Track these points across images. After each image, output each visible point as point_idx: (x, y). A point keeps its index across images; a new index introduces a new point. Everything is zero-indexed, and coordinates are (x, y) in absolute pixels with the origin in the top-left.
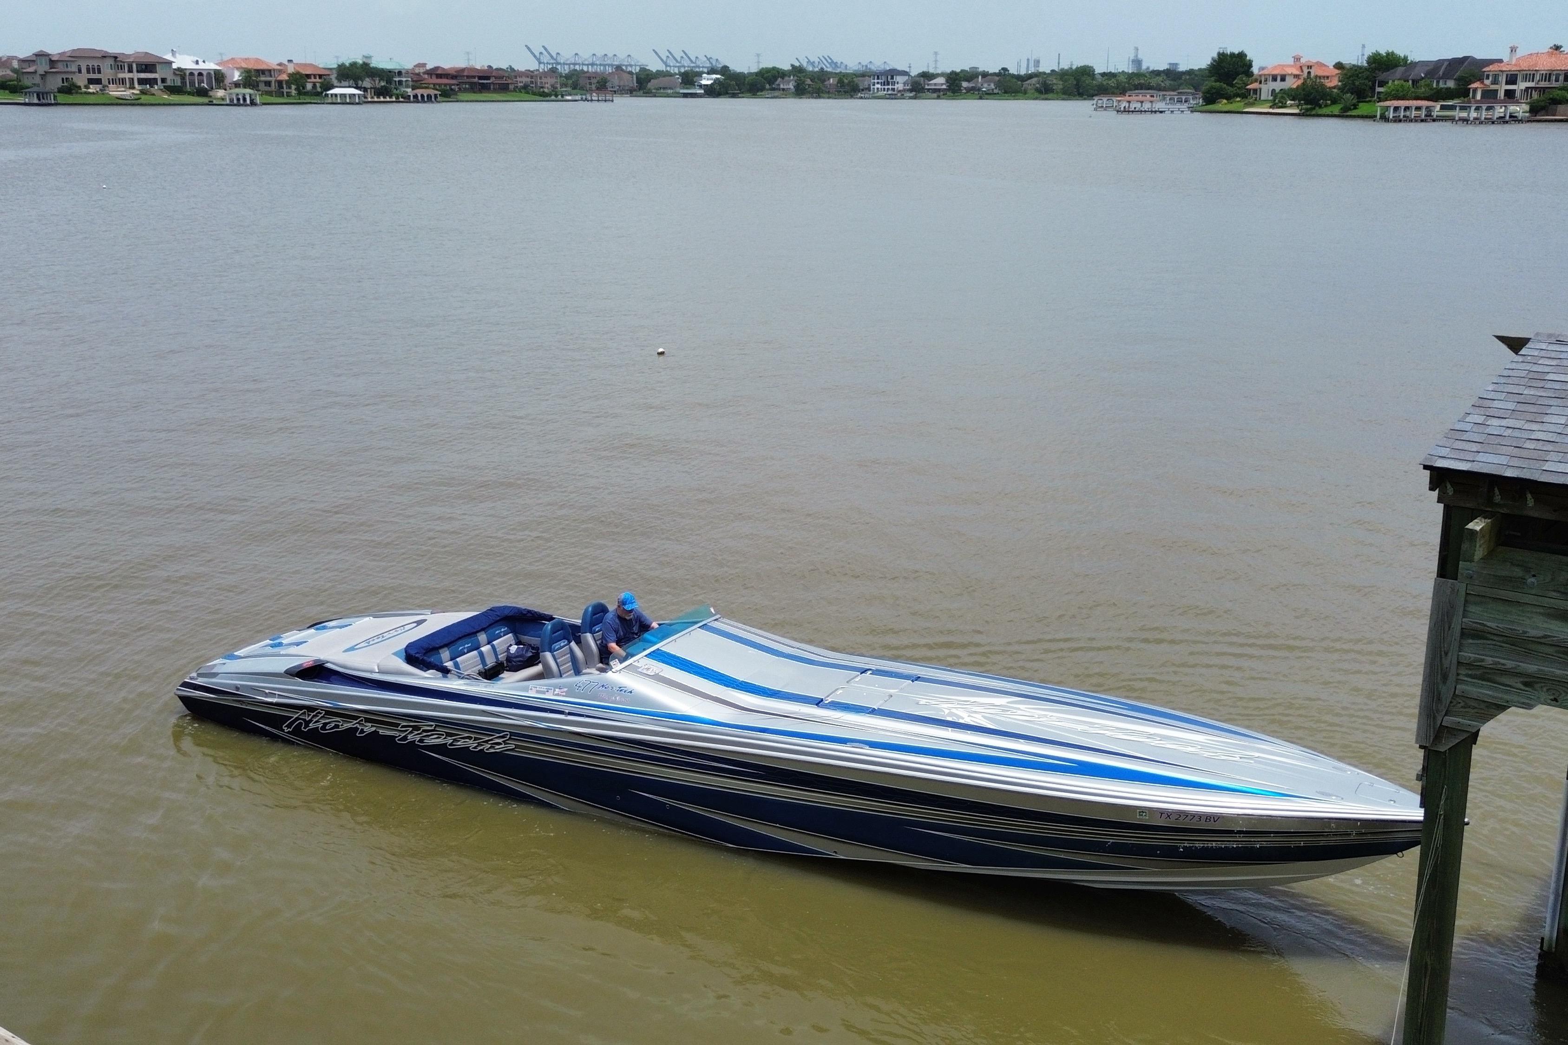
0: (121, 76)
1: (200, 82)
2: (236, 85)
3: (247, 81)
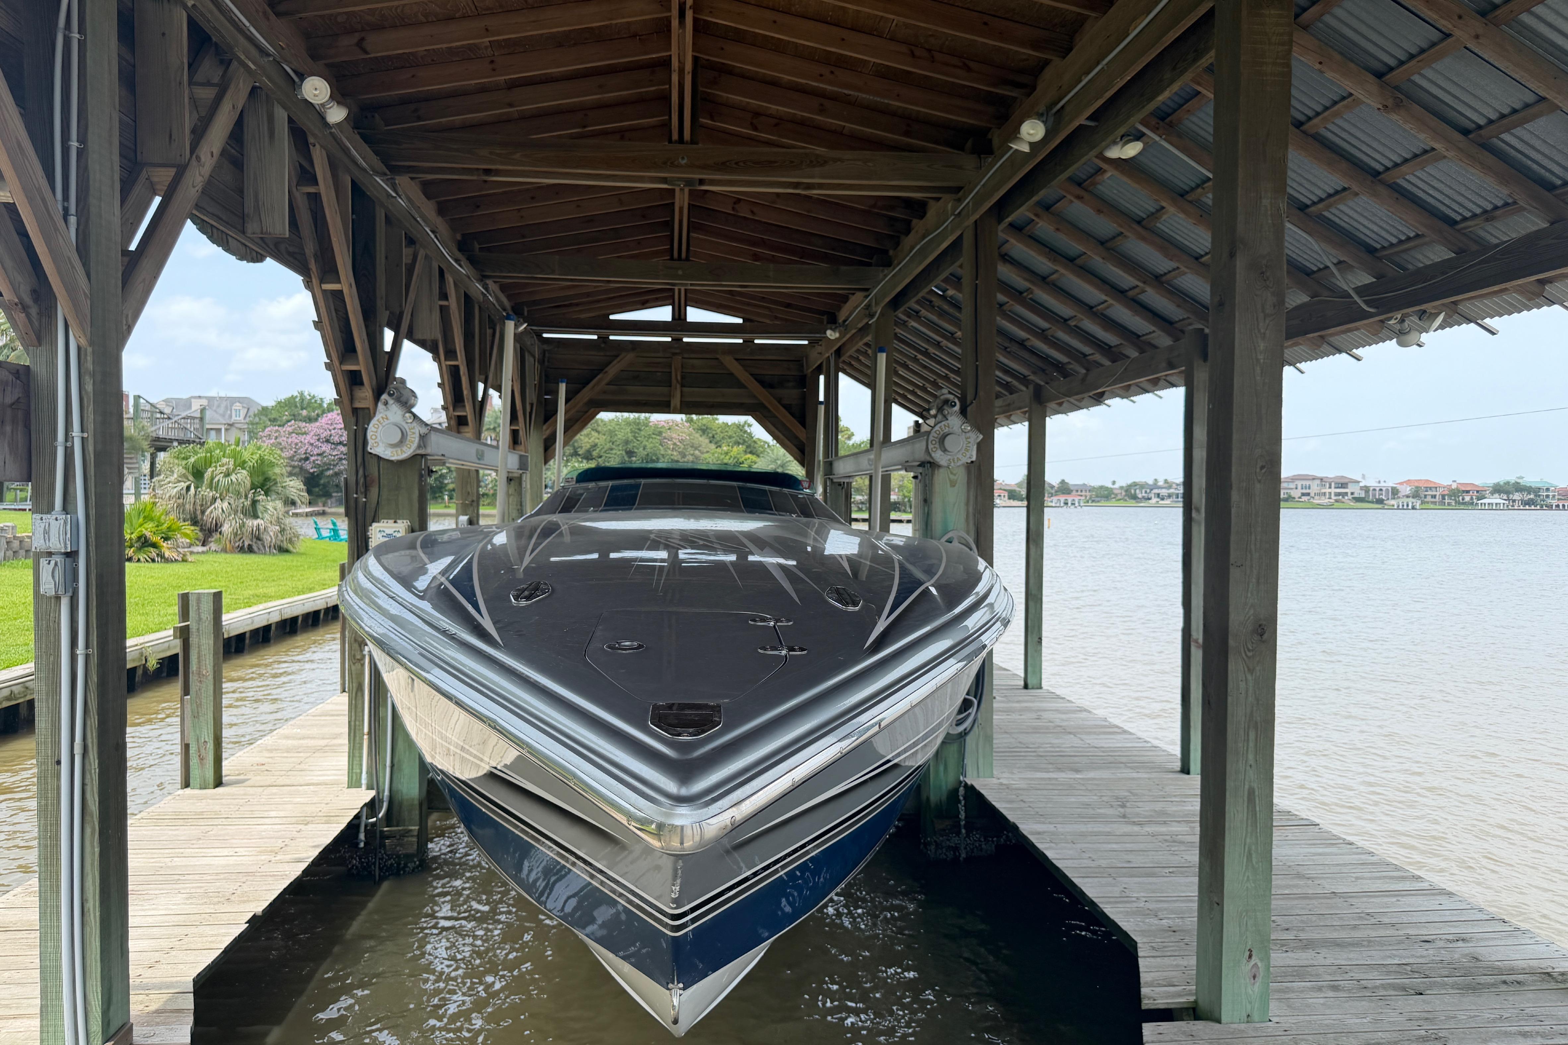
0: (1323, 491)
1: (1380, 495)
2: (1408, 497)
3: (1416, 495)
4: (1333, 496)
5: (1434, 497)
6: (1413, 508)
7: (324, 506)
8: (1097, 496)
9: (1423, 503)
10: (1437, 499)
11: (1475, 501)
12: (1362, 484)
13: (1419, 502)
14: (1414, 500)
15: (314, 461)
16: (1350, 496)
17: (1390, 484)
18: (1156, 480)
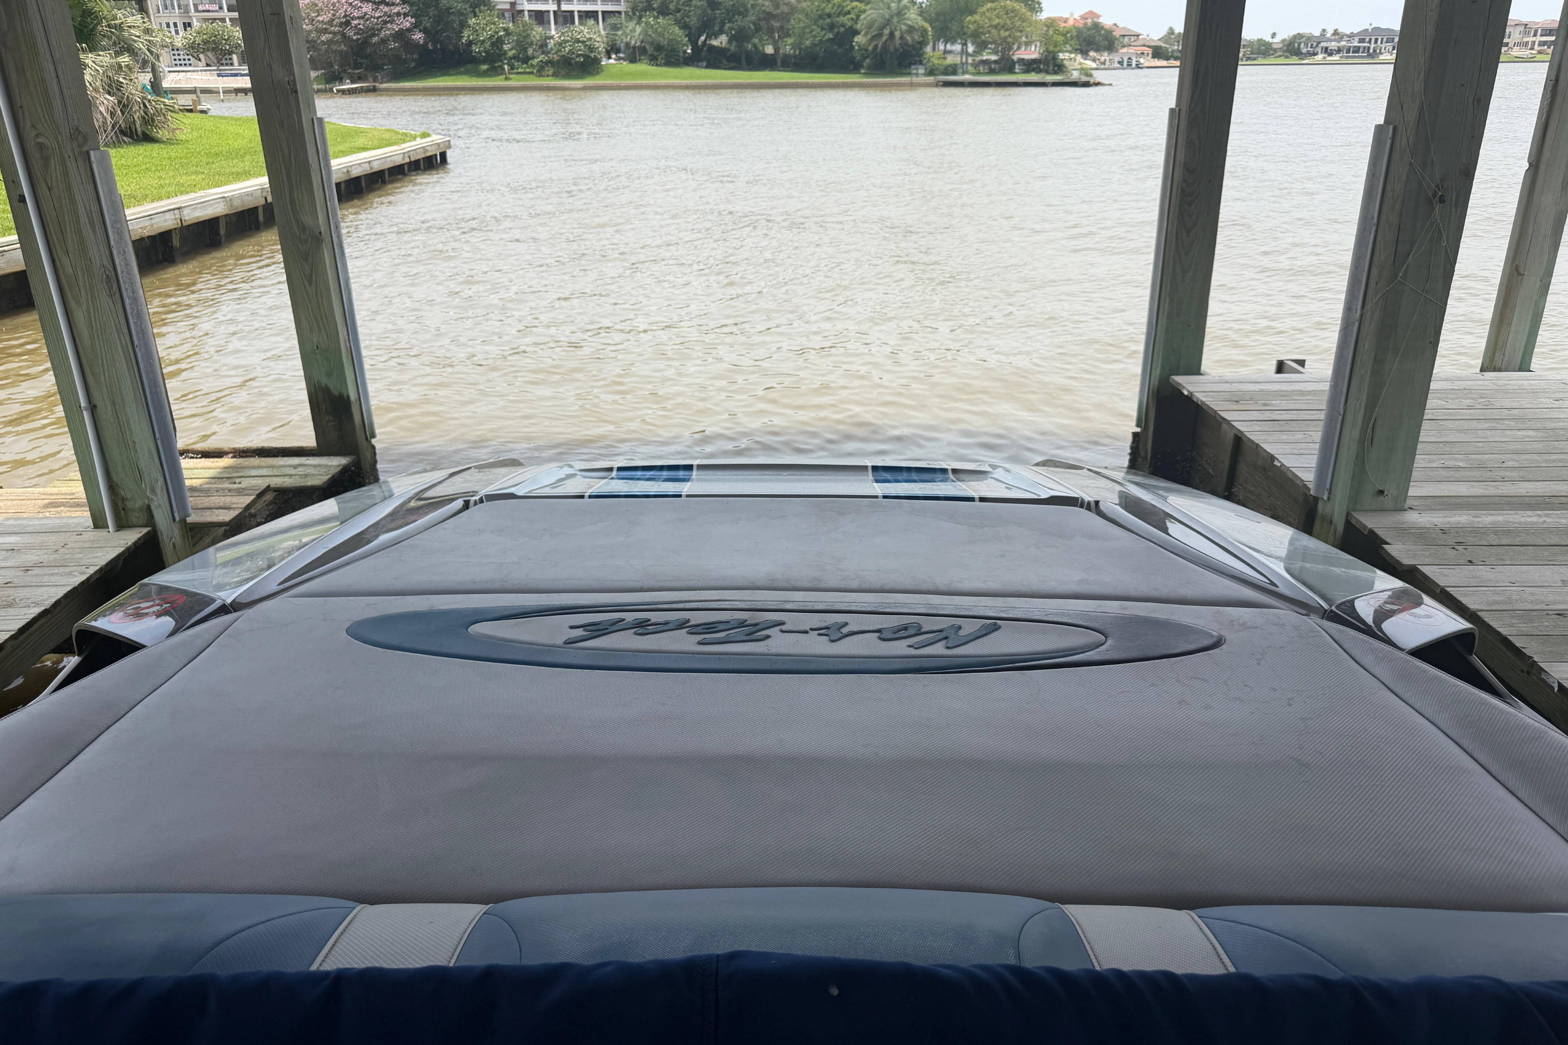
0: (1525, 40)
4: (1536, 47)
7: (375, 81)
8: (1252, 53)
15: (356, 27)
18: (1324, 30)
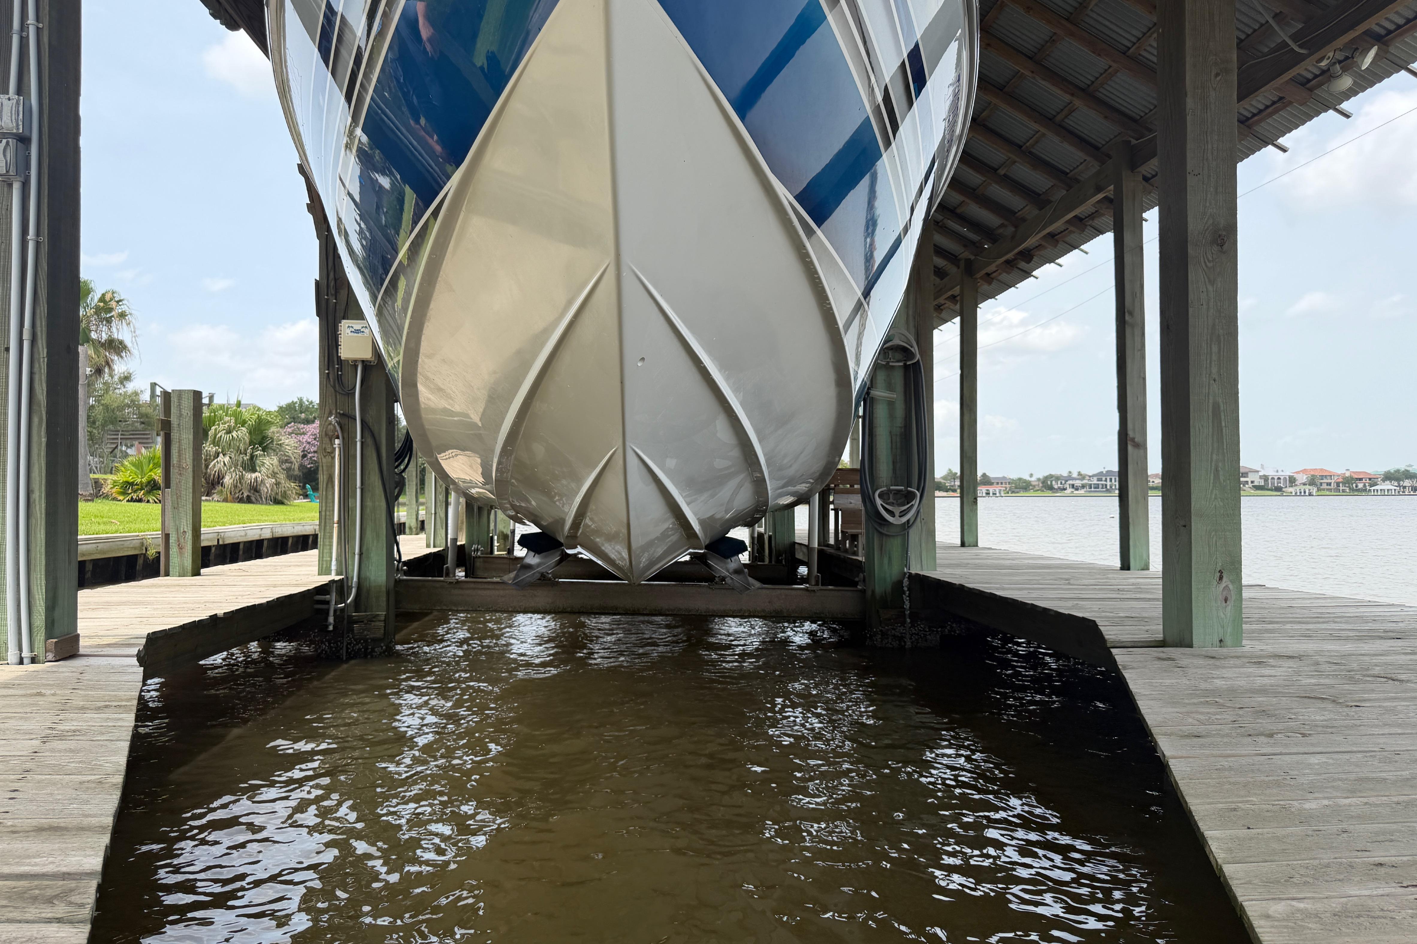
1: (1278, 483)
2: (1304, 484)
3: (1312, 482)
5: (1329, 484)
6: (1310, 495)
8: (1016, 488)
9: (1318, 490)
10: (1332, 487)
11: (1368, 488)
12: (1261, 474)
13: (1315, 489)
14: (1311, 487)
16: (1250, 485)
17: (1288, 473)
18: (1070, 472)
